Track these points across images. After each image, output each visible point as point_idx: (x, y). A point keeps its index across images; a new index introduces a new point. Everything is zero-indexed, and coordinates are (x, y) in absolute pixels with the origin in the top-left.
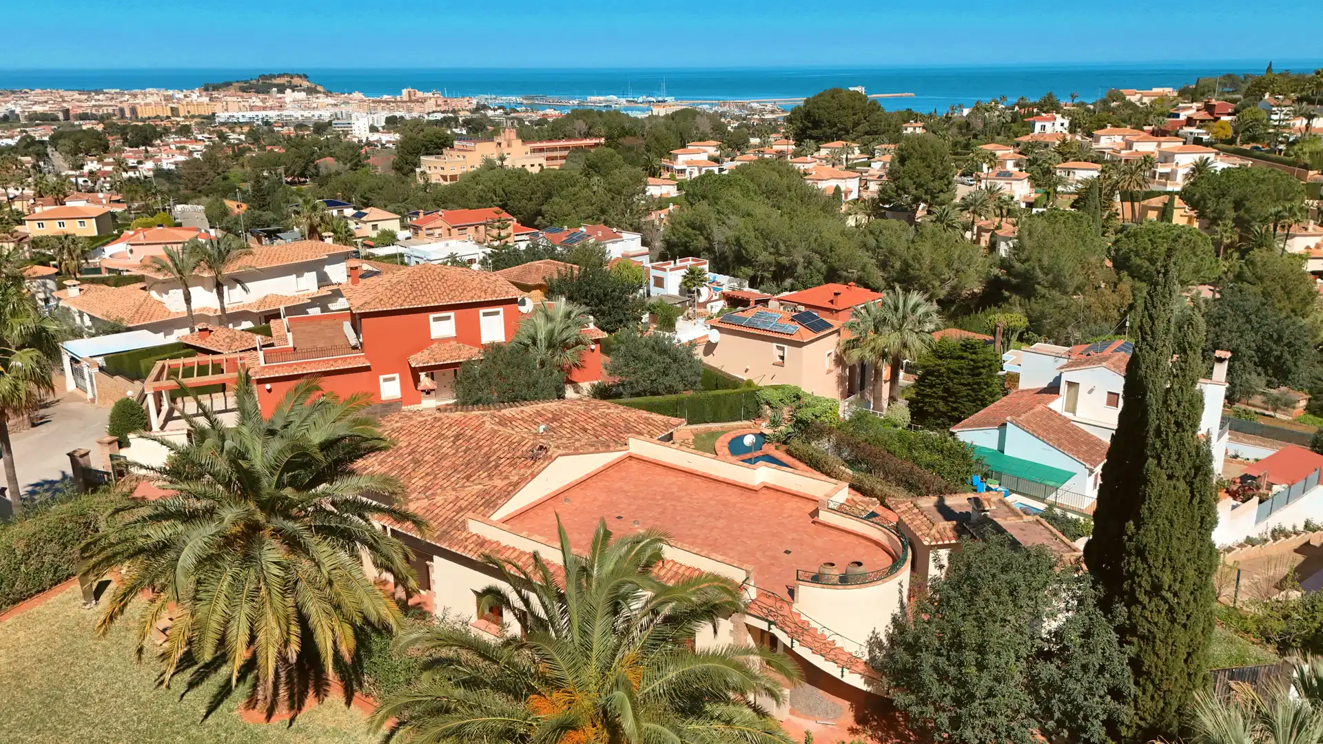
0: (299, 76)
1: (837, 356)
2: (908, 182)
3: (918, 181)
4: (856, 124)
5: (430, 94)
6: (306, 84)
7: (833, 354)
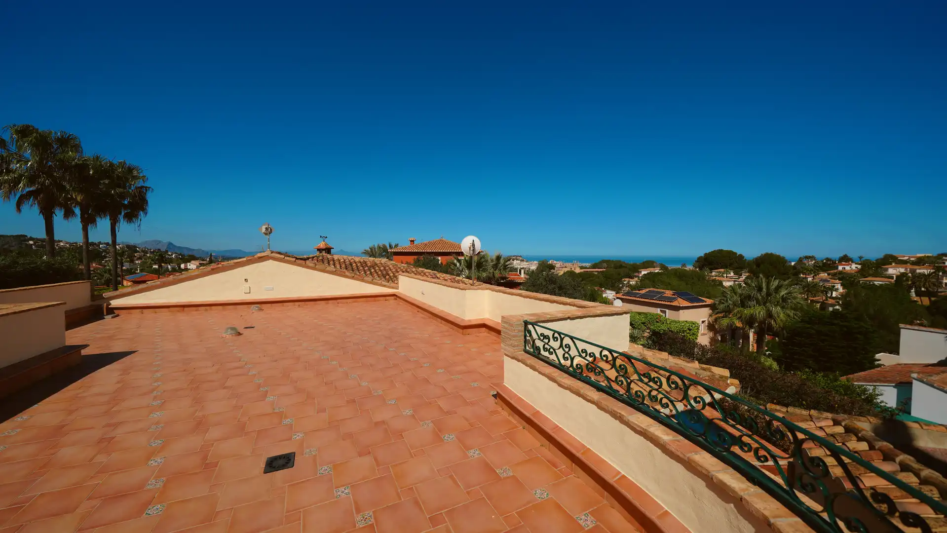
0: (519, 256)
1: (709, 323)
4: (731, 264)
5: (558, 262)
6: (521, 258)
7: (707, 322)
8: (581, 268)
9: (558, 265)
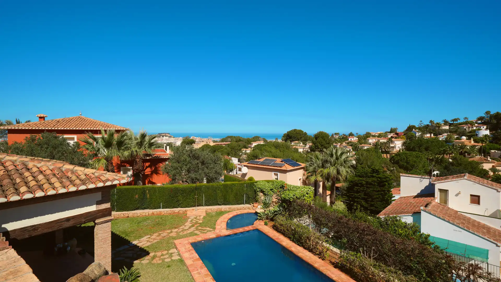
0: (168, 134)
2: (319, 144)
3: (322, 144)
4: (301, 138)
5: (198, 138)
6: (169, 135)
7: (302, 180)
8: (214, 142)
9: (197, 139)
